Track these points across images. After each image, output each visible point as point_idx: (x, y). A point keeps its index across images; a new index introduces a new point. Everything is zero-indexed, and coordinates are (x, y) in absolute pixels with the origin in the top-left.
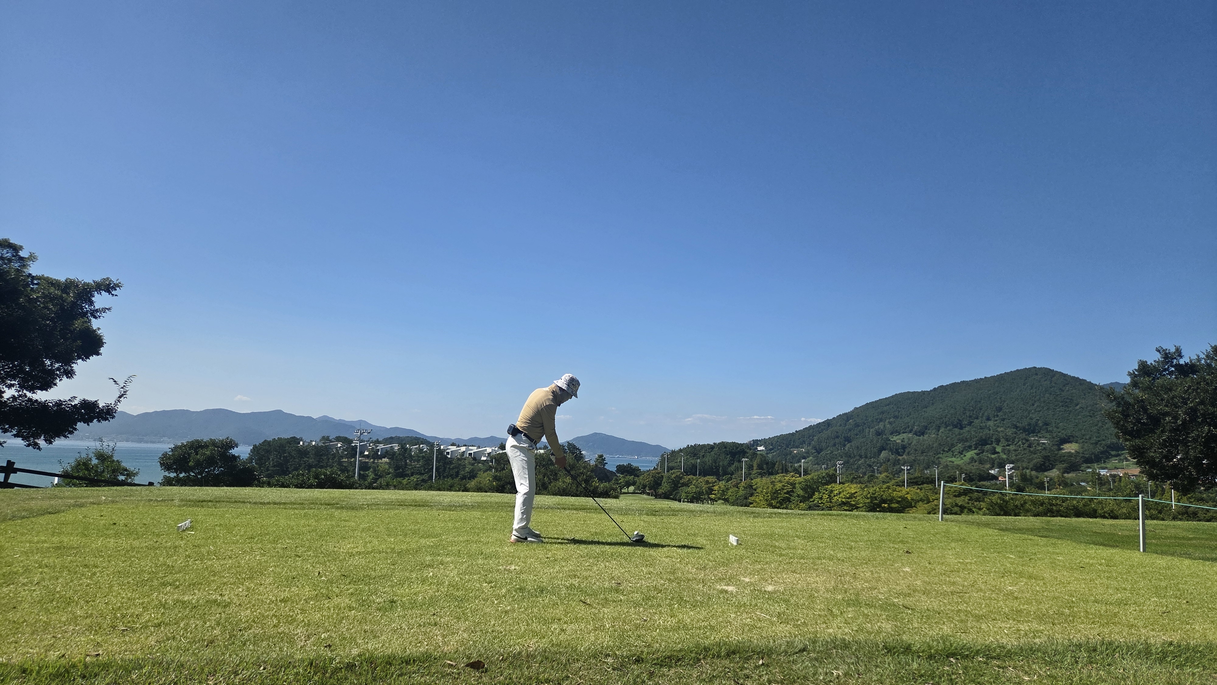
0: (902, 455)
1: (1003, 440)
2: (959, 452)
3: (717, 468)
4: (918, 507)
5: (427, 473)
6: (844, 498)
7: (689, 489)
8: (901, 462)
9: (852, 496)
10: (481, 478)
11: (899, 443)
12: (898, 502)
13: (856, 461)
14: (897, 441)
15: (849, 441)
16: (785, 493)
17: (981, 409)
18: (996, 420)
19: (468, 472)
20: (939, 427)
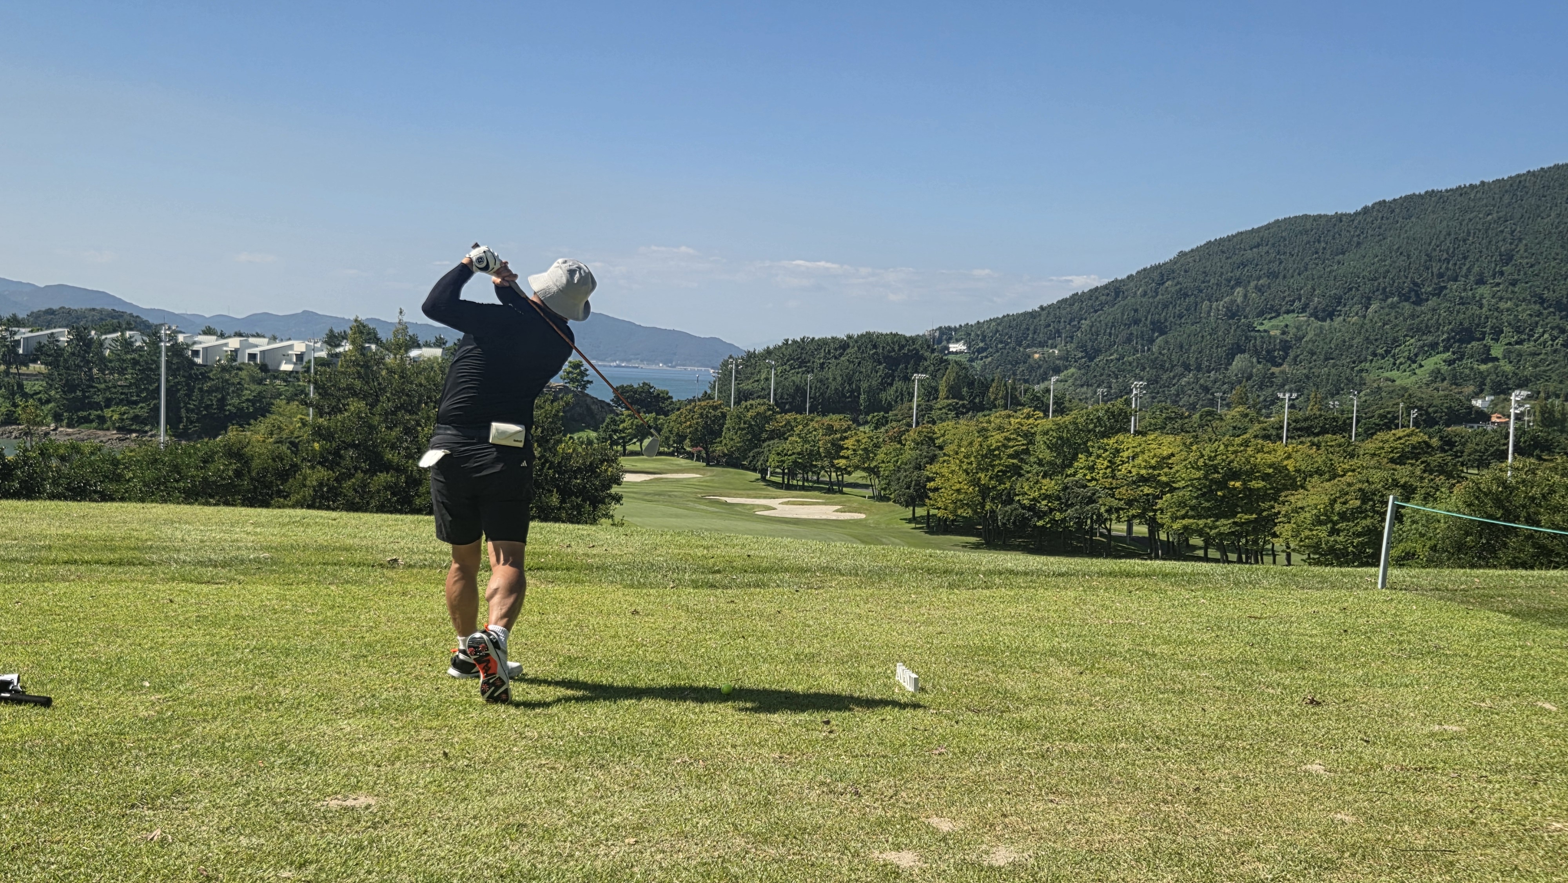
0: (1281, 365)
1: (1509, 329)
2: (1409, 358)
3: (855, 393)
4: (1309, 487)
5: (144, 400)
6: (1145, 467)
7: (787, 445)
8: (1278, 381)
9: (1164, 462)
10: (280, 414)
11: (1275, 337)
12: (1266, 477)
13: (1174, 377)
14: (1272, 333)
15: (1162, 333)
16: (1010, 456)
17: (1465, 258)
18: (1498, 284)
19: (248, 400)
20: (1369, 299)
